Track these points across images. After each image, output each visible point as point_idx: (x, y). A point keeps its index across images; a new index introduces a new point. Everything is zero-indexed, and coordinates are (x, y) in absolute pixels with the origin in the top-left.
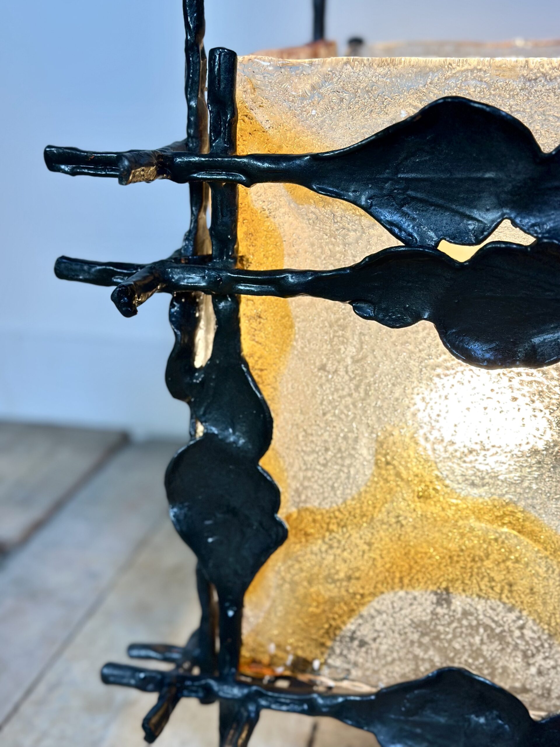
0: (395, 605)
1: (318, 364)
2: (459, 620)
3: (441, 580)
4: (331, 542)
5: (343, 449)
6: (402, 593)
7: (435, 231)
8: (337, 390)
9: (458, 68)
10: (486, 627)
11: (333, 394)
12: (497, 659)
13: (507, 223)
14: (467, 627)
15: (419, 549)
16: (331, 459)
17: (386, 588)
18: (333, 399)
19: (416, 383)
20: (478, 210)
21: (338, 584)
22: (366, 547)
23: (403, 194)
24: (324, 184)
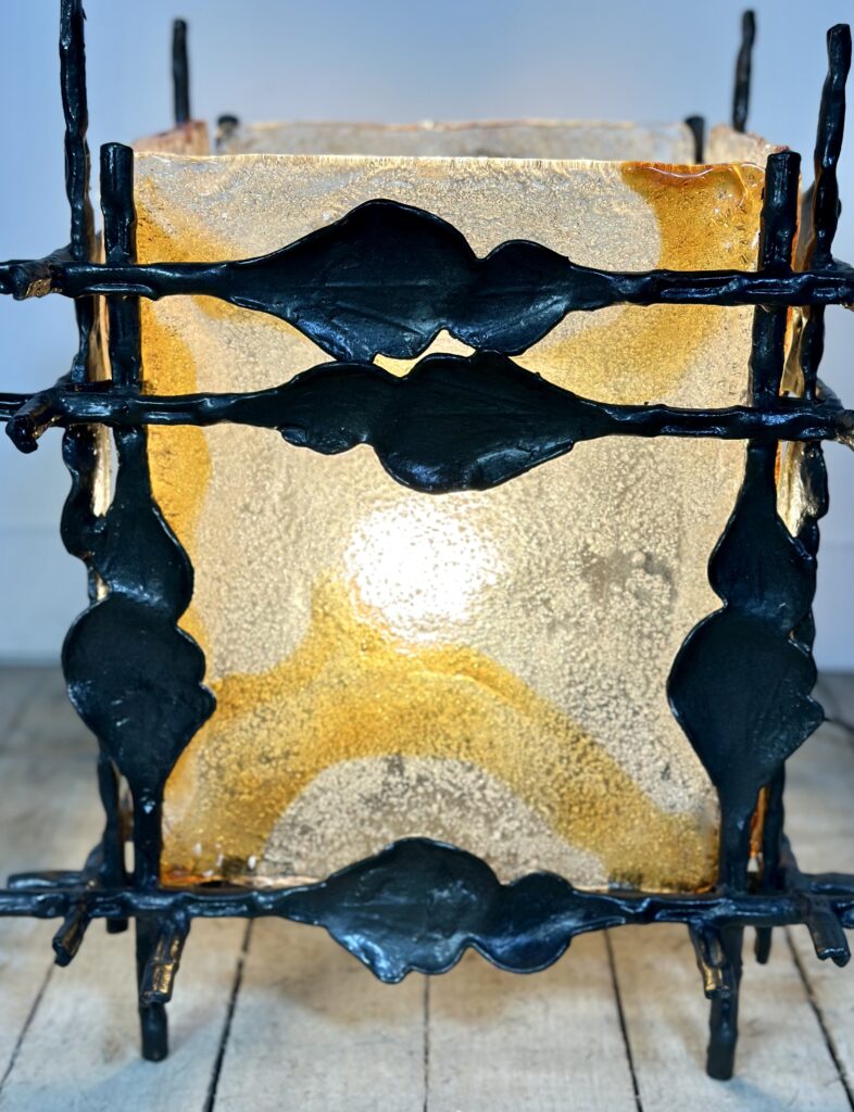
0: (342, 780)
1: (240, 504)
2: (414, 788)
3: (392, 744)
4: (263, 715)
5: (273, 602)
6: (348, 765)
7: (370, 345)
8: (264, 534)
9: (381, 168)
10: (444, 793)
11: (259, 539)
12: (457, 828)
13: (444, 334)
14: (423, 795)
15: (366, 711)
16: (259, 616)
17: (331, 761)
18: (260, 544)
19: (353, 519)
20: (414, 320)
21: (274, 763)
22: (305, 716)
23: (333, 304)
24: (243, 295)
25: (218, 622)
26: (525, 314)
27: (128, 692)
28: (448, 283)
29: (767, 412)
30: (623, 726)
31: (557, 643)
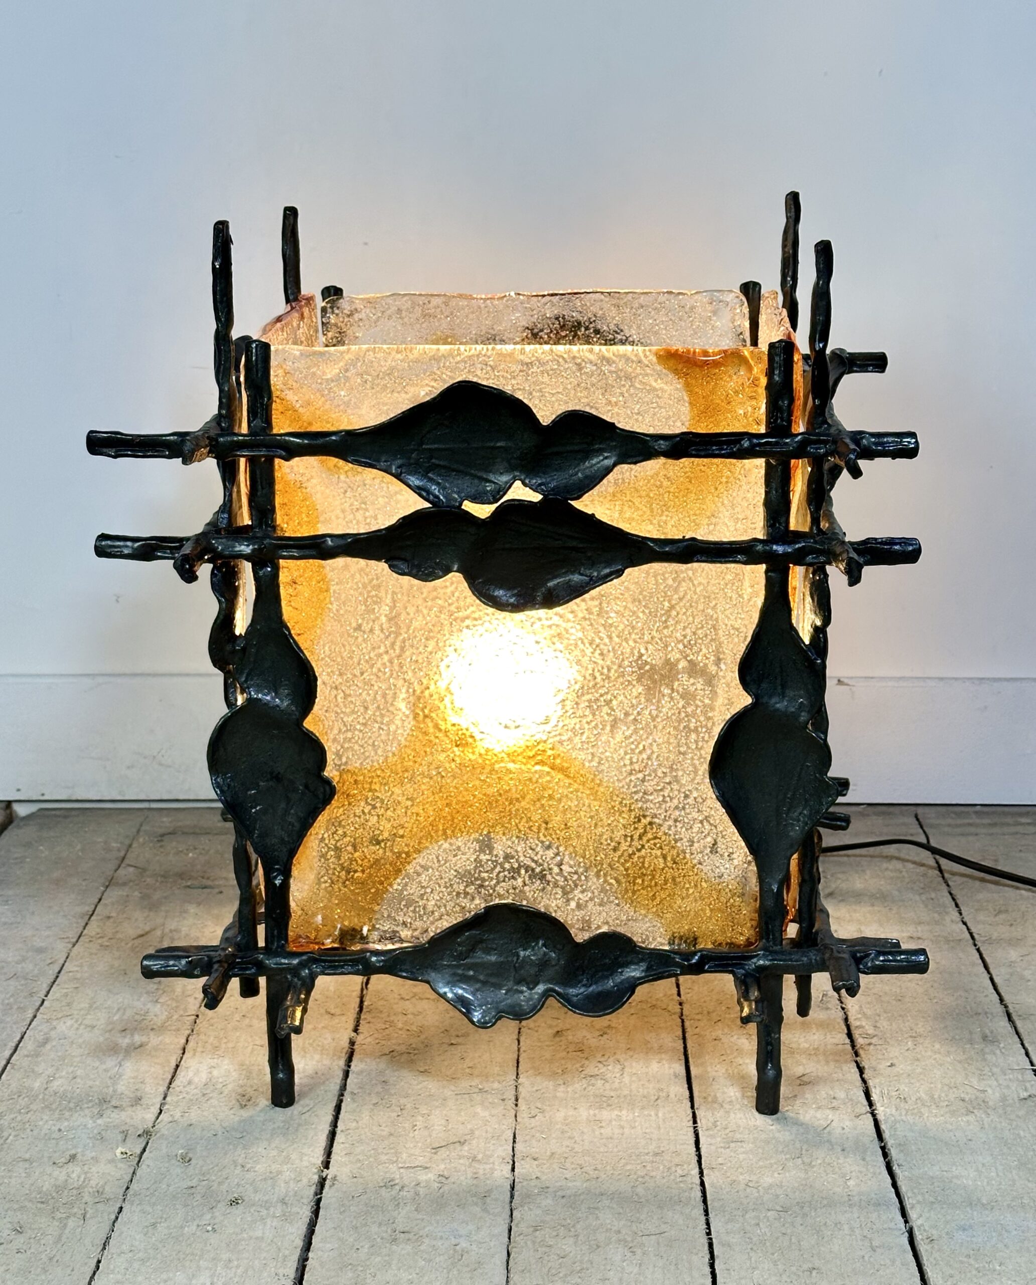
0: (440, 858)
1: (354, 625)
2: (502, 865)
3: (482, 827)
4: (373, 803)
5: (382, 707)
6: (446, 845)
7: (458, 493)
8: (374, 649)
9: (466, 354)
10: (527, 869)
11: (370, 653)
12: (539, 899)
13: (518, 483)
14: (509, 870)
15: (460, 798)
16: (370, 718)
17: (431, 843)
18: (370, 658)
19: (447, 636)
20: (494, 473)
21: (383, 845)
22: (409, 803)
23: (429, 462)
24: (358, 456)
25: (336, 723)
26: (582, 467)
27: (262, 784)
28: (520, 444)
29: (777, 543)
30: (677, 808)
31: (619, 737)
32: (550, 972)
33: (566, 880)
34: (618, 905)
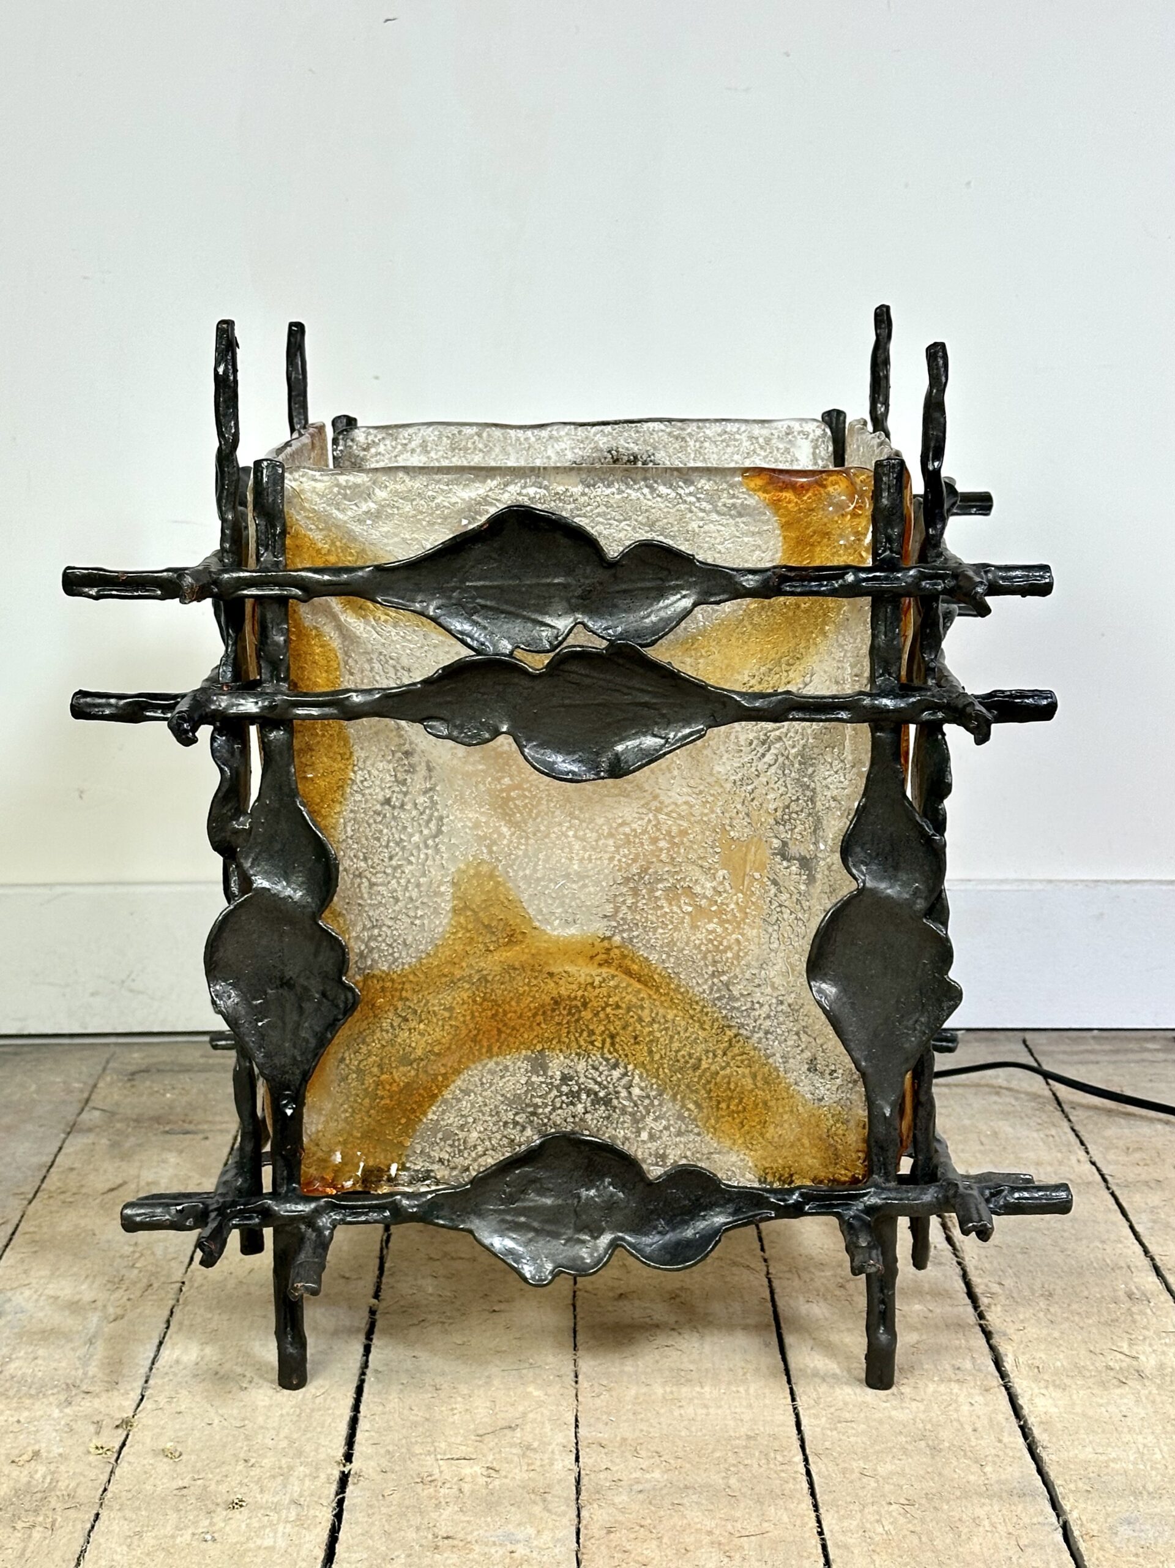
0: (484, 1081)
1: (381, 798)
4: (404, 1014)
6: (491, 1065)
7: (508, 639)
8: (404, 828)
10: (589, 1092)
13: (580, 627)
14: (567, 1095)
15: (508, 1008)
17: (473, 1061)
20: (550, 616)
23: (473, 602)
24: (388, 595)
25: (359, 919)
26: (655, 607)
27: (270, 991)
28: (582, 580)
32: (618, 1217)
33: (636, 1105)
34: (699, 1134)
